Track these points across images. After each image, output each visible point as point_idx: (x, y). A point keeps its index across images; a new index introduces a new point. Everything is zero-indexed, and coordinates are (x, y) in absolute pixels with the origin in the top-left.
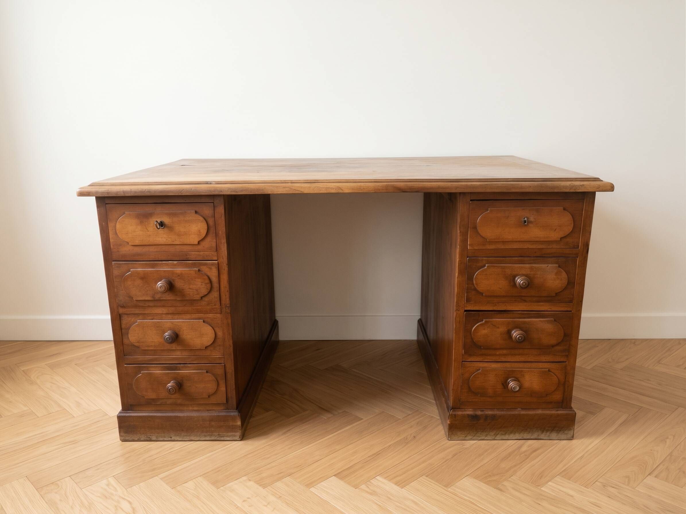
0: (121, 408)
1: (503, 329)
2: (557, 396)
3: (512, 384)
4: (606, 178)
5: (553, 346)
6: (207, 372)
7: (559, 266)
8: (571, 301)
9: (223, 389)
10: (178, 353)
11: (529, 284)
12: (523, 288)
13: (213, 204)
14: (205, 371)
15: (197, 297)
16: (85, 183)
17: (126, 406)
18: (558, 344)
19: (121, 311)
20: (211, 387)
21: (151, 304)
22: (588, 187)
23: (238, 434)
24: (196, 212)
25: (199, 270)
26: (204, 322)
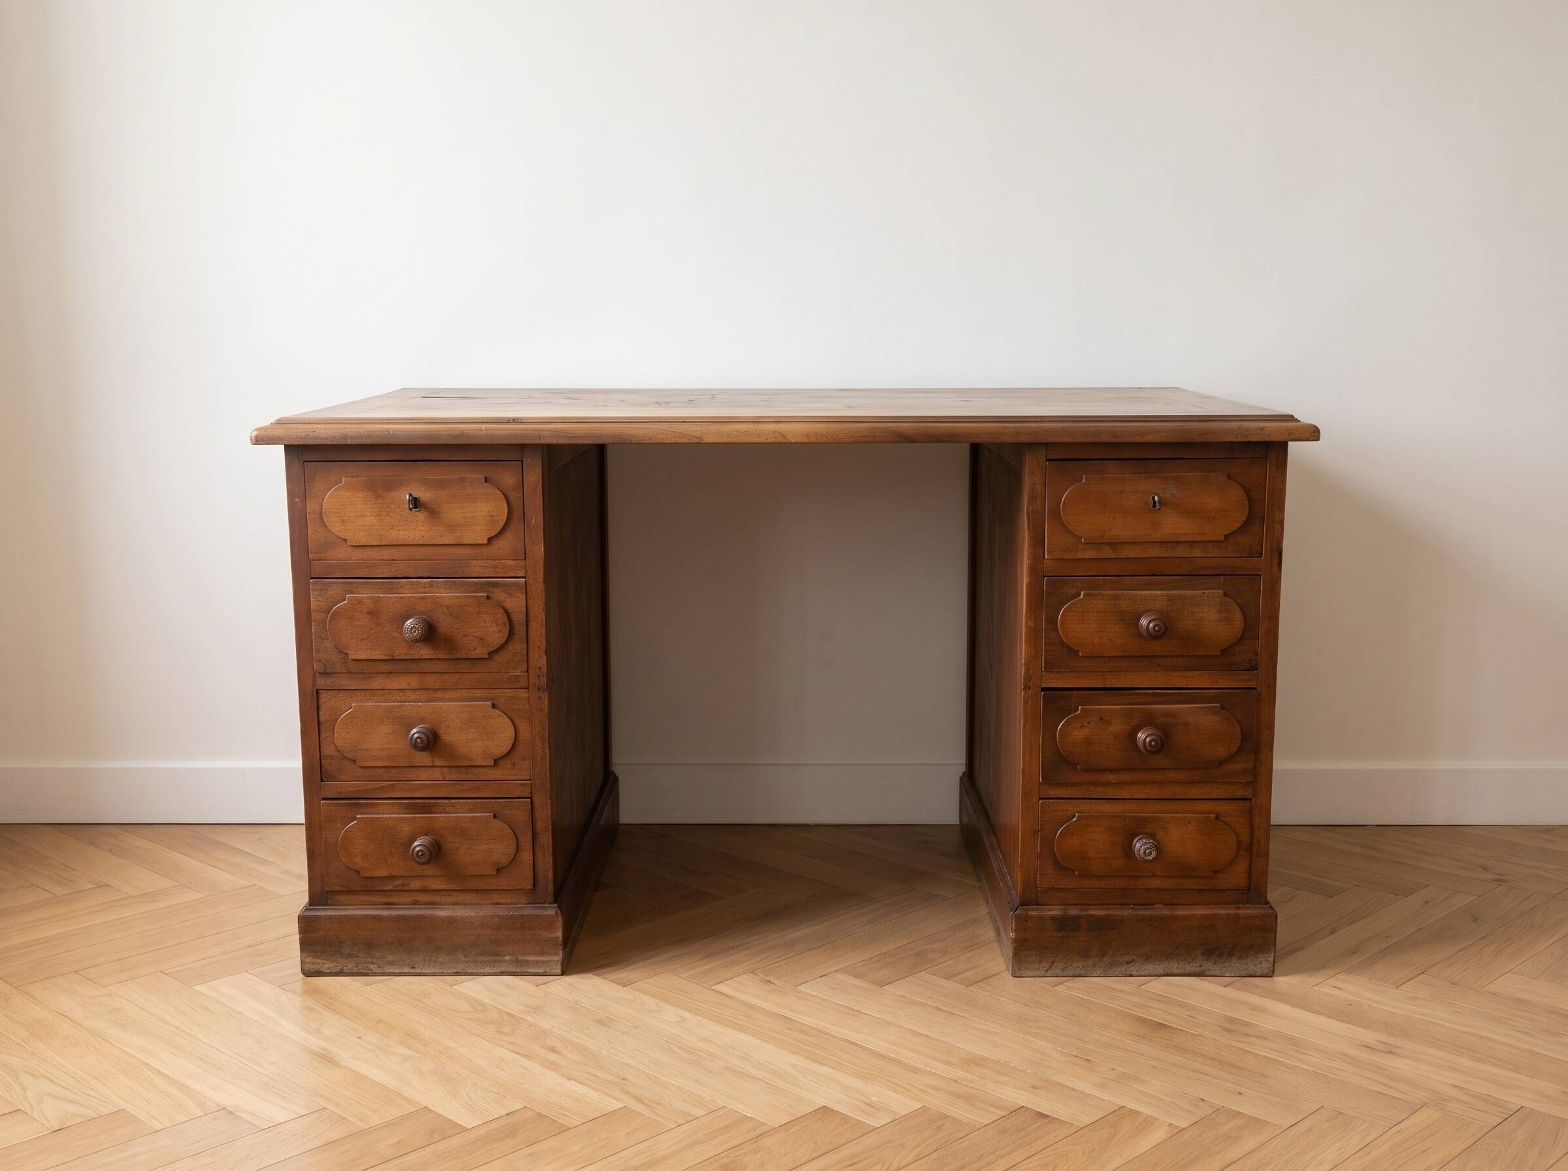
0: (307, 899)
1: (1118, 726)
2: (1237, 877)
3: (1140, 846)
4: (1305, 417)
5: (1221, 763)
6: (495, 817)
7: (1225, 595)
8: (1253, 668)
9: (527, 857)
10: (436, 773)
11: (1165, 631)
12: (1155, 636)
13: (520, 462)
14: (492, 814)
15: (481, 652)
16: (266, 419)
17: (319, 895)
18: (1230, 759)
19: (321, 682)
20: (501, 850)
21: (383, 667)
22: (1273, 431)
23: (558, 957)
24: (486, 480)
25: (488, 598)
26: (494, 706)
